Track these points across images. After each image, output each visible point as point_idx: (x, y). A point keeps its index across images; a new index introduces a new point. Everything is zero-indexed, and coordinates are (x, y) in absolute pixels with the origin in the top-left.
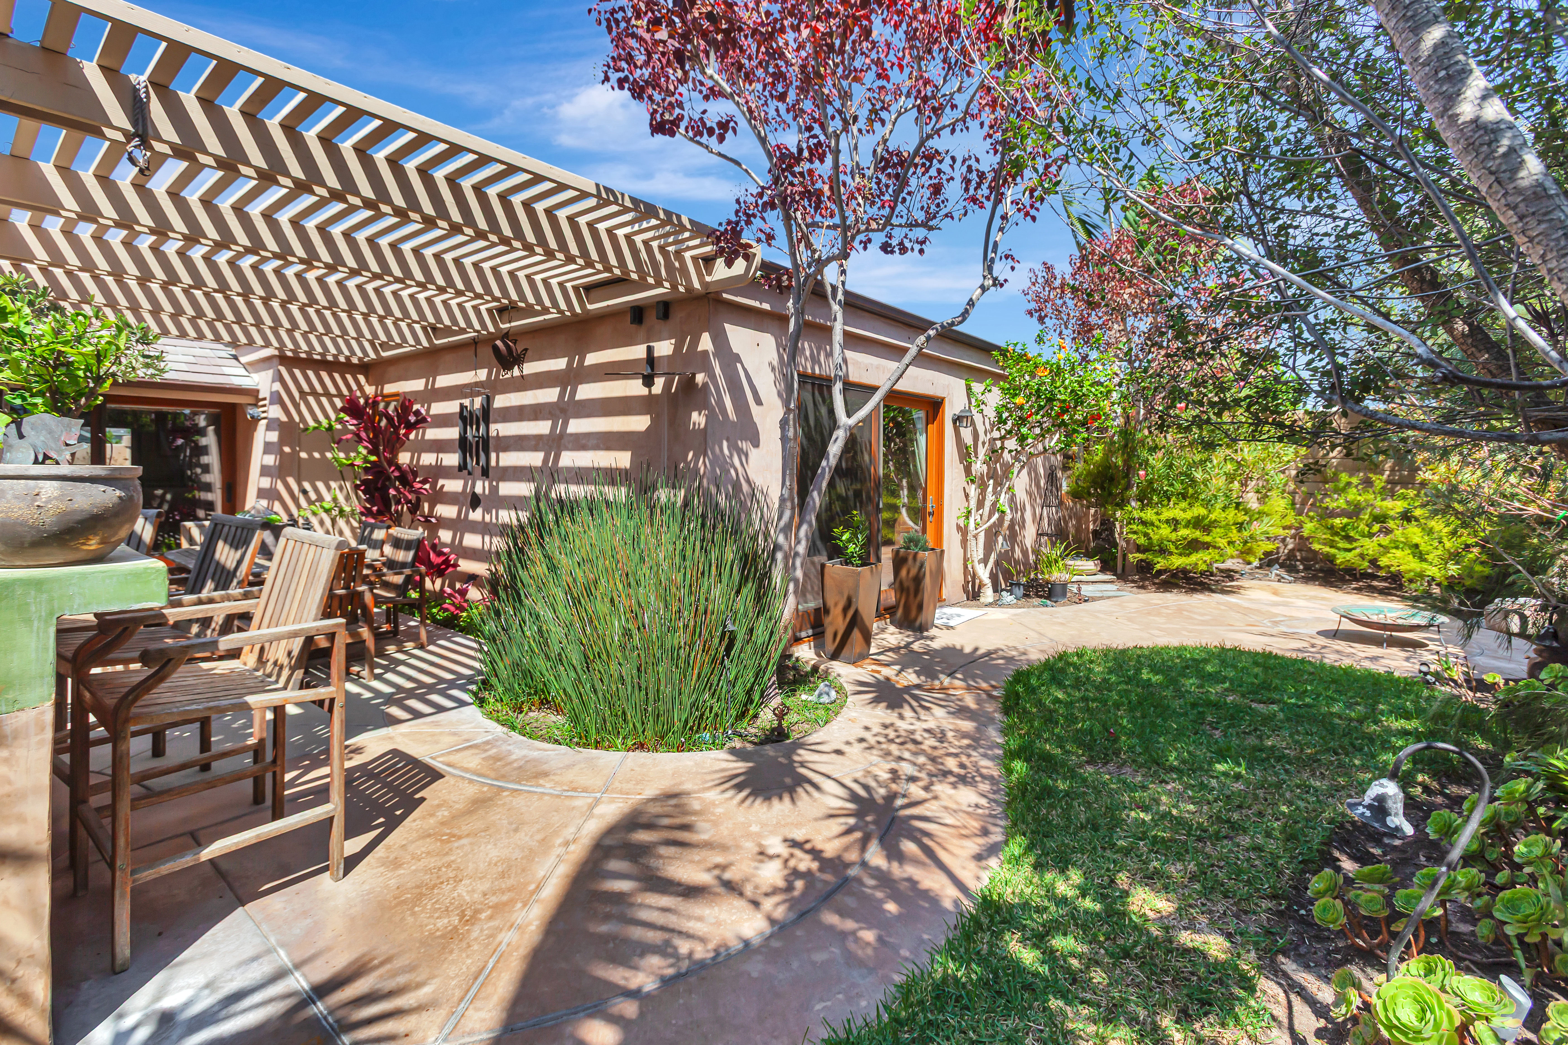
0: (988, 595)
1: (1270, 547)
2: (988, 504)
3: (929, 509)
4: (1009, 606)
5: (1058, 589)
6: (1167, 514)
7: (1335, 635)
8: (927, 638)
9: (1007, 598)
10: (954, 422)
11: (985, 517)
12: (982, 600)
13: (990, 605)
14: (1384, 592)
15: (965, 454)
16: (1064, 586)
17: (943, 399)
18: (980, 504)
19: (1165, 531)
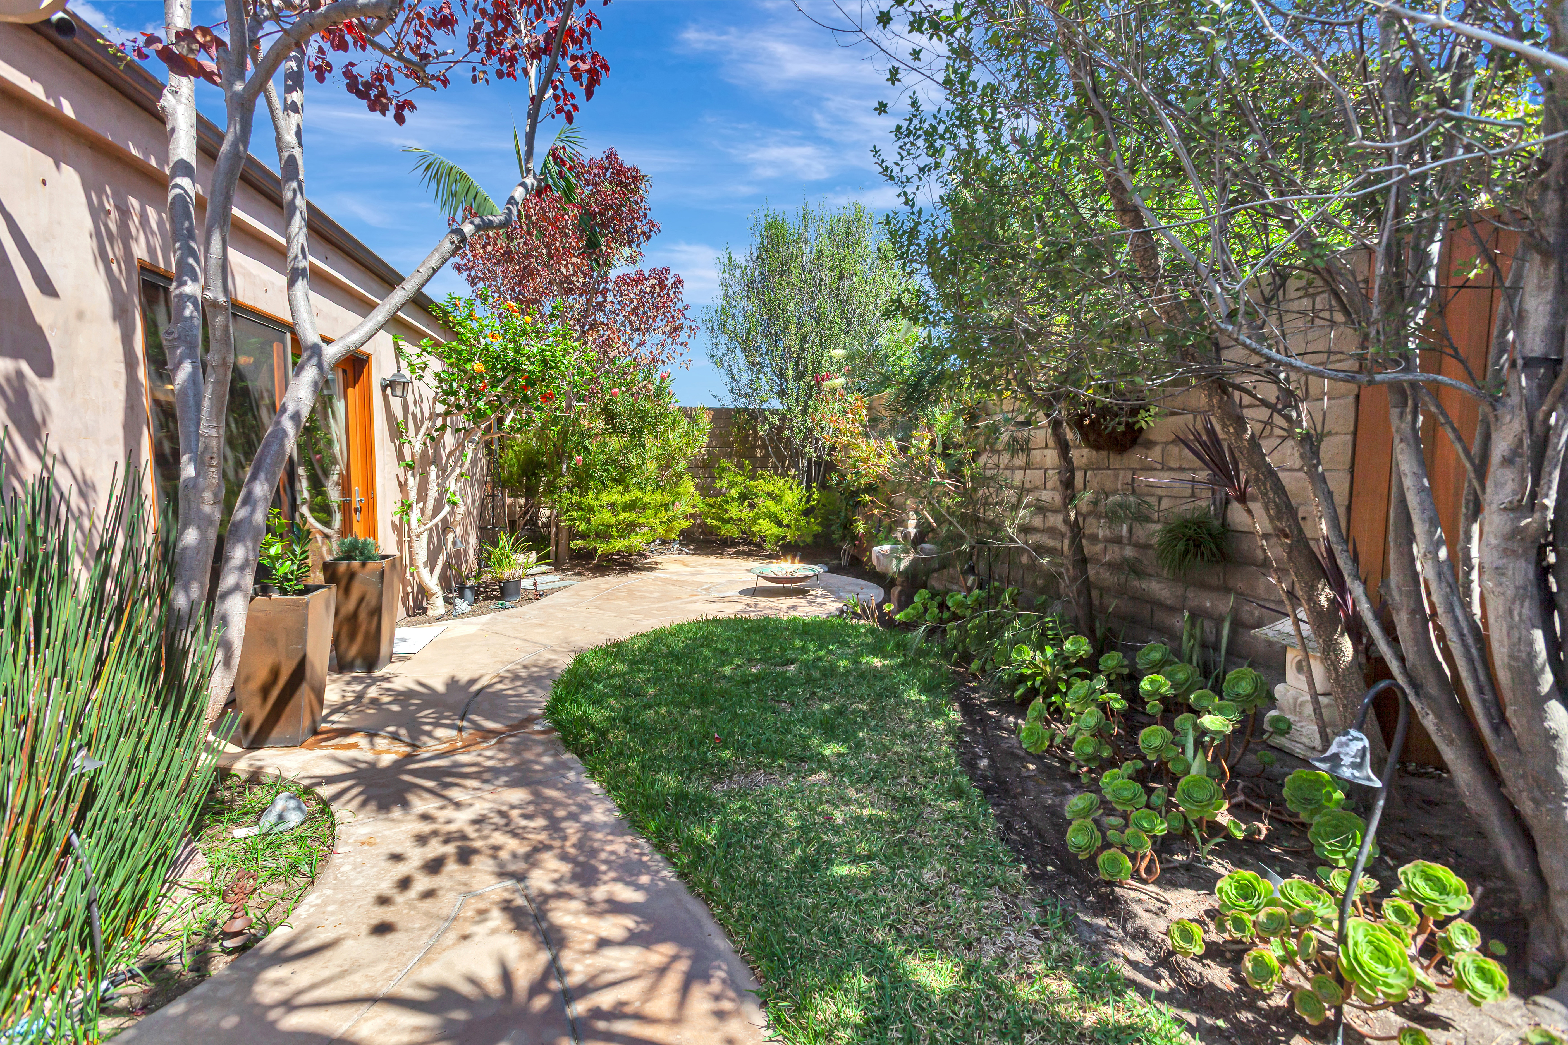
0: (438, 606)
1: (686, 524)
2: (433, 494)
3: (355, 504)
4: (465, 615)
5: (512, 587)
6: (607, 498)
7: (755, 592)
8: (384, 679)
9: (462, 605)
10: (384, 388)
11: (429, 511)
12: (430, 613)
13: (439, 619)
14: (748, 554)
15: (397, 432)
16: (518, 582)
17: (368, 356)
18: (422, 495)
19: (606, 516)
